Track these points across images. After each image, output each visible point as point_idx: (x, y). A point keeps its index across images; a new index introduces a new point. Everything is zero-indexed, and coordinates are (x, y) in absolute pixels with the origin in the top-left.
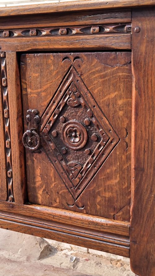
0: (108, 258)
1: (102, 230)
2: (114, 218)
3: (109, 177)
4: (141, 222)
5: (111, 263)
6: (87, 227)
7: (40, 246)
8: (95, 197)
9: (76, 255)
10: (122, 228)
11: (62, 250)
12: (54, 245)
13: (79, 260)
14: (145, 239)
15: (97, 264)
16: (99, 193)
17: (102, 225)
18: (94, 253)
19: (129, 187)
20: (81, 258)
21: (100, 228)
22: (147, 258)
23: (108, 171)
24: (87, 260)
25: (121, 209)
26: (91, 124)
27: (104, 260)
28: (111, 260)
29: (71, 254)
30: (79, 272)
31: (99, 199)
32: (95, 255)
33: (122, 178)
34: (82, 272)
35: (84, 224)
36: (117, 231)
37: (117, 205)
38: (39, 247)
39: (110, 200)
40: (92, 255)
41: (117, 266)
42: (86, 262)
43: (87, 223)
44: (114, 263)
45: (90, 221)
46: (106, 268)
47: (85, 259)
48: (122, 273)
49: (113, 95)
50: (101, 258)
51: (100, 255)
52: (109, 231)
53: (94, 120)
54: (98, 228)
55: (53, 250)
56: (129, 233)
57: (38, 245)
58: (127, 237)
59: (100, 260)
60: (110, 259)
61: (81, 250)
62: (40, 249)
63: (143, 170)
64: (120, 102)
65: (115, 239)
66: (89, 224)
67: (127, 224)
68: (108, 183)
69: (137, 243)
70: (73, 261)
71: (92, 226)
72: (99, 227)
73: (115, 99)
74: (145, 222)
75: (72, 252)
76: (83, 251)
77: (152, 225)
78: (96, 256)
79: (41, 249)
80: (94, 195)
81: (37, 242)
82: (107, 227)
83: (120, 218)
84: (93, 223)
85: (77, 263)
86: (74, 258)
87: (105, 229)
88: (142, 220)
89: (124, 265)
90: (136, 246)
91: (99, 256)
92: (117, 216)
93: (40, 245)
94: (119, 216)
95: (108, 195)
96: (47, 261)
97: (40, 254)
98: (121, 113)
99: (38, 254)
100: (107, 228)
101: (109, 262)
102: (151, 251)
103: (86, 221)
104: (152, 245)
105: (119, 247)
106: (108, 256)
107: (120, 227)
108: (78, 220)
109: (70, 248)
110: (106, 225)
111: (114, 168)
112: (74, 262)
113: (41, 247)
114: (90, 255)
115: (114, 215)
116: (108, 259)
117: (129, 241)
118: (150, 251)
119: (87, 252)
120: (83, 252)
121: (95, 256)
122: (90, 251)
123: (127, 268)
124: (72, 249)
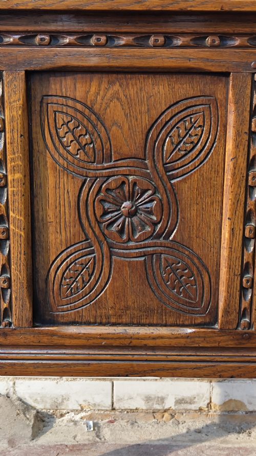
0: (148, 411)
5: (154, 418)
7: (26, 416)
9: (90, 417)
11: (62, 415)
12: (47, 410)
13: (99, 425)
15: (132, 424)
18: (123, 408)
20: (100, 420)
24: (111, 422)
27: (142, 414)
28: (153, 412)
29: (81, 418)
30: (114, 443)
32: (125, 410)
34: (118, 442)
38: (25, 418)
40: (120, 412)
41: (164, 418)
42: (111, 424)
44: (158, 415)
46: (150, 427)
47: (107, 420)
50: (136, 414)
51: (135, 408)
55: (46, 419)
57: (22, 415)
59: (134, 417)
60: (151, 411)
61: (100, 408)
62: (28, 422)
70: (92, 429)
75: (83, 414)
76: (103, 408)
78: (128, 412)
79: (30, 421)
81: (19, 410)
85: (99, 430)
86: (91, 423)
89: (176, 416)
91: (131, 410)
93: (24, 414)
96: (46, 439)
97: (30, 429)
99: (29, 432)
101: (151, 415)
106: (148, 407)
109: (80, 408)
112: (94, 430)
113: (28, 419)
114: (117, 413)
116: (147, 413)
119: (110, 408)
120: (102, 410)
121: (126, 412)
122: (116, 406)
123: (181, 418)
124: (82, 409)
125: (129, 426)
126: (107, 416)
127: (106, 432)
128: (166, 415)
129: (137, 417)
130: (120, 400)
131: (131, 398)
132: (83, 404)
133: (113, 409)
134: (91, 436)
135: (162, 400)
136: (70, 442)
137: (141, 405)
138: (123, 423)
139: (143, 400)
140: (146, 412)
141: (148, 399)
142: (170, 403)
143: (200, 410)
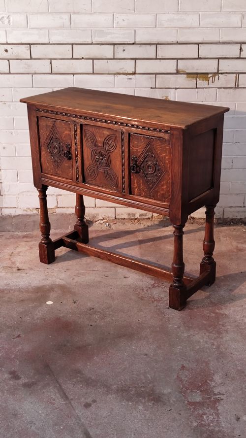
2: (165, 202)
3: (163, 185)
8: (158, 193)
9: (107, 222)
10: (167, 205)
11: (96, 221)
12: (90, 219)
13: (110, 224)
16: (159, 192)
18: (119, 218)
19: (170, 190)
23: (162, 183)
24: (115, 223)
25: (167, 198)
27: (127, 221)
28: (131, 220)
31: (159, 194)
33: (167, 186)
36: (165, 206)
37: (166, 196)
39: (163, 194)
40: (118, 220)
43: (154, 203)
44: (133, 221)
47: (113, 223)
49: (164, 155)
50: (124, 220)
51: (124, 218)
54: (158, 205)
55: (90, 223)
58: (168, 209)
61: (110, 218)
64: (167, 157)
68: (163, 187)
70: (108, 226)
75: (104, 221)
80: (157, 192)
84: (156, 203)
90: (172, 212)
91: (122, 219)
95: (162, 192)
96: (92, 229)
98: (167, 162)
109: (103, 219)
111: (165, 182)
119: (114, 218)
120: (112, 219)
121: (120, 220)
122: (117, 217)
123: (142, 222)
125: (122, 225)
126: (113, 221)
127: (113, 227)
128: (136, 221)
129: (125, 222)
130: (118, 215)
131: (122, 214)
132: (104, 217)
133: (116, 219)
134: (108, 228)
135: (134, 215)
136: (100, 229)
137: (126, 217)
138: (120, 224)
139: (127, 215)
140: (128, 219)
141: (129, 214)
142: (137, 216)
143: (149, 218)
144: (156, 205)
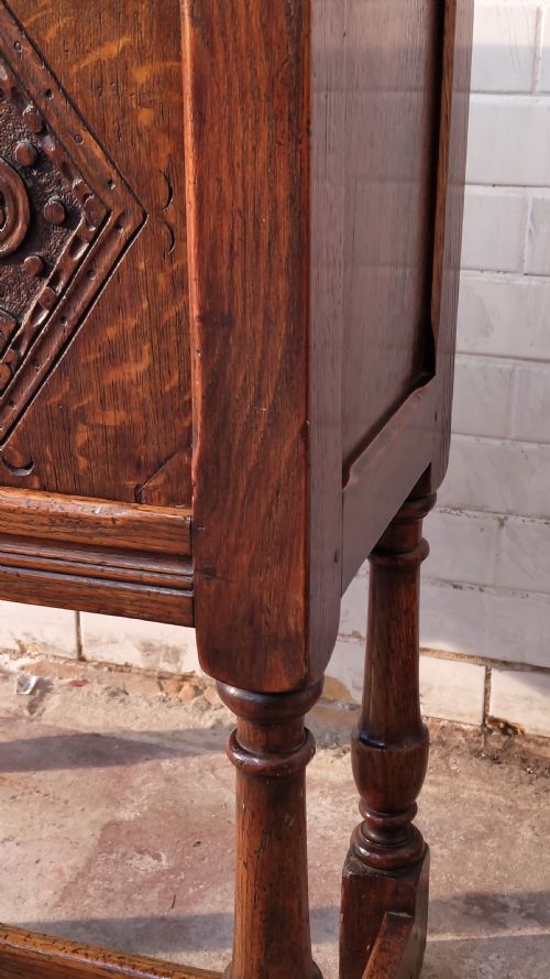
0: (150, 673)
1: (97, 540)
2: (138, 498)
3: (113, 356)
4: (229, 503)
5: (162, 689)
6: (45, 535)
8: (69, 430)
9: (38, 669)
10: (166, 528)
13: (50, 687)
14: (245, 559)
15: (114, 694)
16: (82, 415)
17: (98, 523)
18: (100, 660)
19: (185, 386)
20: (57, 678)
21: (90, 536)
22: (251, 623)
23: (111, 332)
24: (77, 684)
25: (160, 464)
26: (39, 159)
27: (137, 678)
28: (161, 678)
29: (23, 668)
30: (51, 723)
31: (82, 436)
32: (106, 664)
33: (160, 357)
34: (61, 724)
35: (36, 525)
36: (149, 541)
37: (148, 451)
39: (121, 436)
40: (95, 667)
41: (181, 694)
42: (75, 688)
43: (45, 521)
44: (170, 685)
45: (56, 515)
46: (145, 704)
47: (70, 680)
48: (197, 718)
49: (113, 49)
50: (126, 675)
51: (123, 663)
52: (123, 543)
53: (49, 145)
54: (82, 534)
56: (188, 546)
58: (183, 559)
59: (121, 681)
60: (156, 673)
61: (55, 653)
63: (229, 321)
64: (141, 75)
65: (142, 570)
66: (53, 523)
67: (181, 514)
68: (113, 375)
69: (219, 575)
70: (28, 691)
71: (61, 529)
72: (88, 531)
73: (122, 63)
74: (242, 505)
75: (25, 661)
76: (62, 655)
77: (263, 510)
78: (110, 670)
80: (65, 423)
82: (113, 527)
83: (159, 493)
84: (64, 518)
85: (42, 696)
86: (33, 680)
87: (107, 535)
88: (231, 496)
89: (206, 692)
90: (213, 587)
91: (118, 666)
92: (147, 489)
94: (155, 488)
95: (113, 418)
98: (145, 116)
100: (114, 531)
101: (153, 684)
102: (266, 596)
103: (40, 514)
104: (266, 578)
105: (158, 593)
106: (149, 664)
107: (158, 527)
108: (13, 511)
109: (17, 648)
110: (110, 522)
111: (132, 322)
112: (31, 693)
114: (90, 667)
115: (138, 487)
116: (149, 677)
117: (192, 572)
118: (262, 598)
119: (75, 656)
120: (62, 658)
121: (106, 669)
122: (87, 653)
123: (216, 699)
124: (23, 651)
125: (104, 698)
126: (71, 670)
128: (187, 687)
129: (127, 683)
130: (94, 642)
131: (114, 642)
132: (25, 641)
133: (82, 659)
135: (176, 655)
137: (136, 659)
138: (98, 690)
139: (139, 649)
140: (147, 675)
141: (148, 648)
142: (192, 664)
144: (61, 533)
